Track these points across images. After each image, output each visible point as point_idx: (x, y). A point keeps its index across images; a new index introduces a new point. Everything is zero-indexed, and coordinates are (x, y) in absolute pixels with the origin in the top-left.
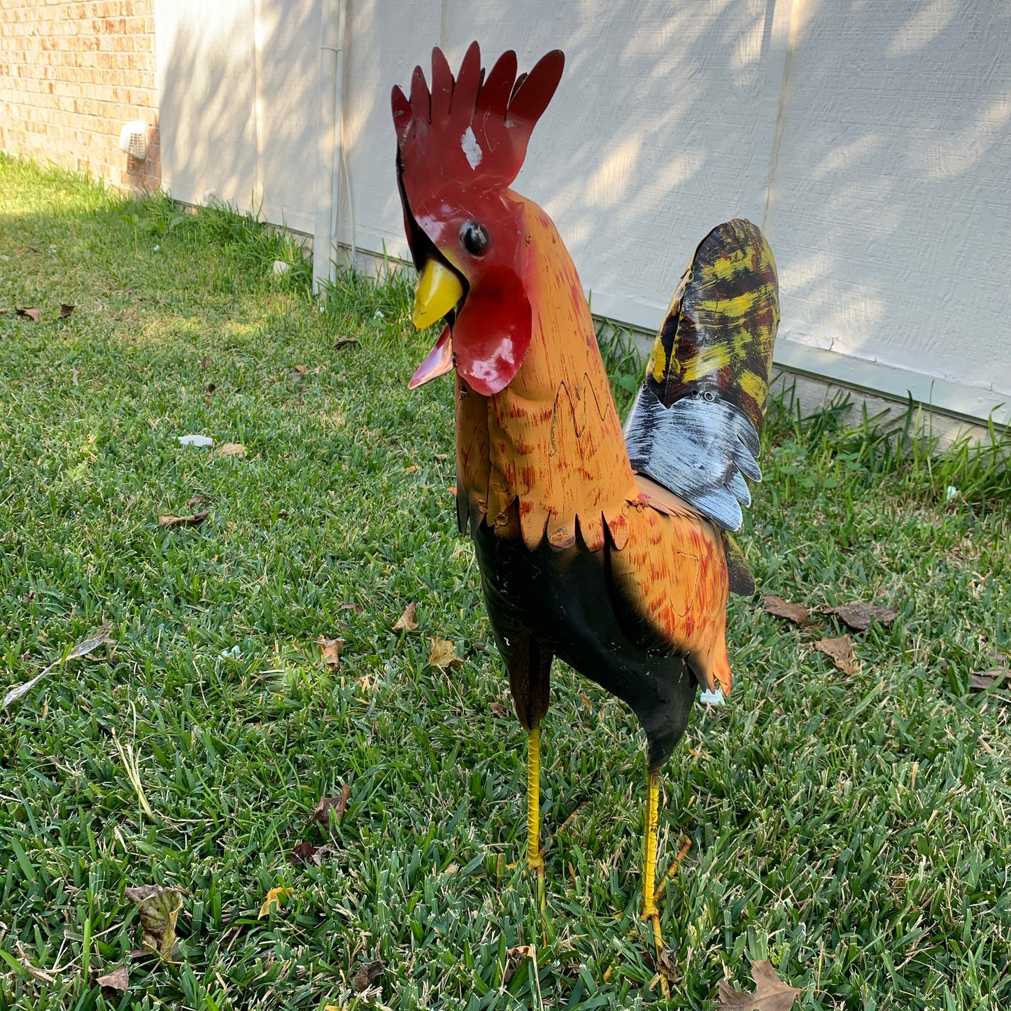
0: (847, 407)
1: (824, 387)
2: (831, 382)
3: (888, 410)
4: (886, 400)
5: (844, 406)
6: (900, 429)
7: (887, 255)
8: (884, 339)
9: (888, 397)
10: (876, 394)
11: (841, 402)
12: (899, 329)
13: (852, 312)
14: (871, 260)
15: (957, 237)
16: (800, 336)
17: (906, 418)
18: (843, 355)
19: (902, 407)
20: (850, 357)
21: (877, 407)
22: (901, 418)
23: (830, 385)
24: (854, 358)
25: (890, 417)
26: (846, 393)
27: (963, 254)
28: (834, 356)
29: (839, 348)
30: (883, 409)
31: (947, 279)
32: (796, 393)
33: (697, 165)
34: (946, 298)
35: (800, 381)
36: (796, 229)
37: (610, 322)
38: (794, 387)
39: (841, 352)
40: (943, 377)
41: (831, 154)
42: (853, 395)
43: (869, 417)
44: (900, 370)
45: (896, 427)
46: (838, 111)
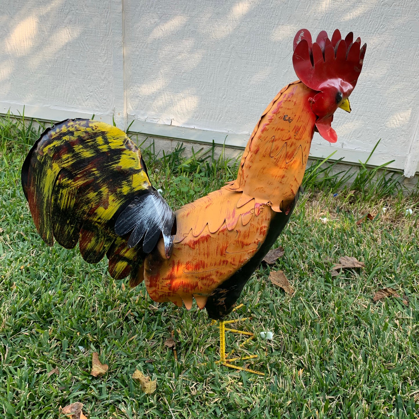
0: (182, 150)
1: (169, 142)
2: (172, 139)
3: (202, 149)
4: (201, 144)
5: (180, 150)
6: (209, 156)
7: (192, 79)
8: (196, 118)
9: (201, 143)
10: (195, 142)
11: (179, 148)
12: (203, 112)
13: (178, 106)
14: (185, 81)
15: (225, 69)
16: (153, 120)
17: (212, 151)
18: (178, 127)
19: (209, 146)
20: (181, 127)
21: (197, 147)
22: (209, 151)
23: (172, 140)
24: (184, 128)
25: (203, 152)
26: (181, 143)
27: (229, 77)
28: (173, 128)
29: (174, 123)
30: (200, 149)
31: (223, 88)
32: (155, 146)
33: (76, 35)
34: (223, 98)
35: (156, 140)
36: (142, 68)
37: (37, 120)
38: (154, 143)
39: (176, 125)
40: (227, 132)
41: (155, 30)
42: (184, 144)
43: (195, 153)
44: (207, 131)
45: (207, 156)
46: (155, 8)
